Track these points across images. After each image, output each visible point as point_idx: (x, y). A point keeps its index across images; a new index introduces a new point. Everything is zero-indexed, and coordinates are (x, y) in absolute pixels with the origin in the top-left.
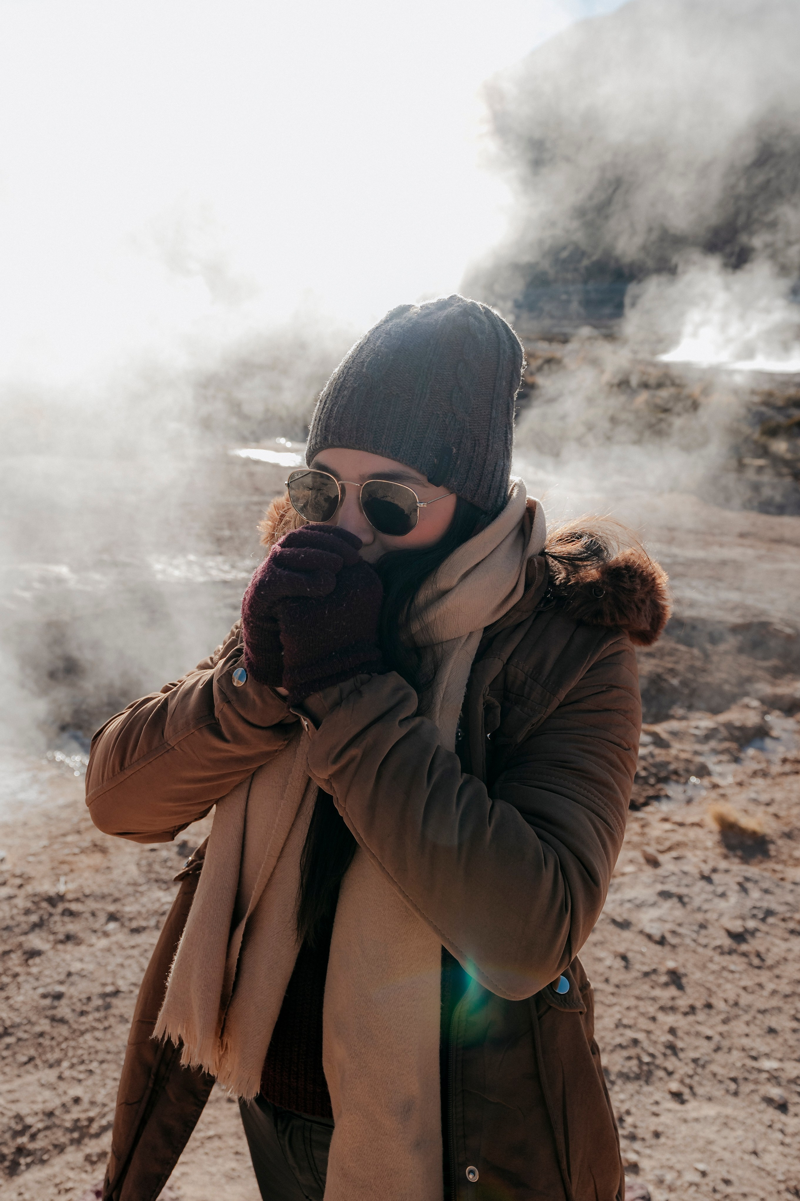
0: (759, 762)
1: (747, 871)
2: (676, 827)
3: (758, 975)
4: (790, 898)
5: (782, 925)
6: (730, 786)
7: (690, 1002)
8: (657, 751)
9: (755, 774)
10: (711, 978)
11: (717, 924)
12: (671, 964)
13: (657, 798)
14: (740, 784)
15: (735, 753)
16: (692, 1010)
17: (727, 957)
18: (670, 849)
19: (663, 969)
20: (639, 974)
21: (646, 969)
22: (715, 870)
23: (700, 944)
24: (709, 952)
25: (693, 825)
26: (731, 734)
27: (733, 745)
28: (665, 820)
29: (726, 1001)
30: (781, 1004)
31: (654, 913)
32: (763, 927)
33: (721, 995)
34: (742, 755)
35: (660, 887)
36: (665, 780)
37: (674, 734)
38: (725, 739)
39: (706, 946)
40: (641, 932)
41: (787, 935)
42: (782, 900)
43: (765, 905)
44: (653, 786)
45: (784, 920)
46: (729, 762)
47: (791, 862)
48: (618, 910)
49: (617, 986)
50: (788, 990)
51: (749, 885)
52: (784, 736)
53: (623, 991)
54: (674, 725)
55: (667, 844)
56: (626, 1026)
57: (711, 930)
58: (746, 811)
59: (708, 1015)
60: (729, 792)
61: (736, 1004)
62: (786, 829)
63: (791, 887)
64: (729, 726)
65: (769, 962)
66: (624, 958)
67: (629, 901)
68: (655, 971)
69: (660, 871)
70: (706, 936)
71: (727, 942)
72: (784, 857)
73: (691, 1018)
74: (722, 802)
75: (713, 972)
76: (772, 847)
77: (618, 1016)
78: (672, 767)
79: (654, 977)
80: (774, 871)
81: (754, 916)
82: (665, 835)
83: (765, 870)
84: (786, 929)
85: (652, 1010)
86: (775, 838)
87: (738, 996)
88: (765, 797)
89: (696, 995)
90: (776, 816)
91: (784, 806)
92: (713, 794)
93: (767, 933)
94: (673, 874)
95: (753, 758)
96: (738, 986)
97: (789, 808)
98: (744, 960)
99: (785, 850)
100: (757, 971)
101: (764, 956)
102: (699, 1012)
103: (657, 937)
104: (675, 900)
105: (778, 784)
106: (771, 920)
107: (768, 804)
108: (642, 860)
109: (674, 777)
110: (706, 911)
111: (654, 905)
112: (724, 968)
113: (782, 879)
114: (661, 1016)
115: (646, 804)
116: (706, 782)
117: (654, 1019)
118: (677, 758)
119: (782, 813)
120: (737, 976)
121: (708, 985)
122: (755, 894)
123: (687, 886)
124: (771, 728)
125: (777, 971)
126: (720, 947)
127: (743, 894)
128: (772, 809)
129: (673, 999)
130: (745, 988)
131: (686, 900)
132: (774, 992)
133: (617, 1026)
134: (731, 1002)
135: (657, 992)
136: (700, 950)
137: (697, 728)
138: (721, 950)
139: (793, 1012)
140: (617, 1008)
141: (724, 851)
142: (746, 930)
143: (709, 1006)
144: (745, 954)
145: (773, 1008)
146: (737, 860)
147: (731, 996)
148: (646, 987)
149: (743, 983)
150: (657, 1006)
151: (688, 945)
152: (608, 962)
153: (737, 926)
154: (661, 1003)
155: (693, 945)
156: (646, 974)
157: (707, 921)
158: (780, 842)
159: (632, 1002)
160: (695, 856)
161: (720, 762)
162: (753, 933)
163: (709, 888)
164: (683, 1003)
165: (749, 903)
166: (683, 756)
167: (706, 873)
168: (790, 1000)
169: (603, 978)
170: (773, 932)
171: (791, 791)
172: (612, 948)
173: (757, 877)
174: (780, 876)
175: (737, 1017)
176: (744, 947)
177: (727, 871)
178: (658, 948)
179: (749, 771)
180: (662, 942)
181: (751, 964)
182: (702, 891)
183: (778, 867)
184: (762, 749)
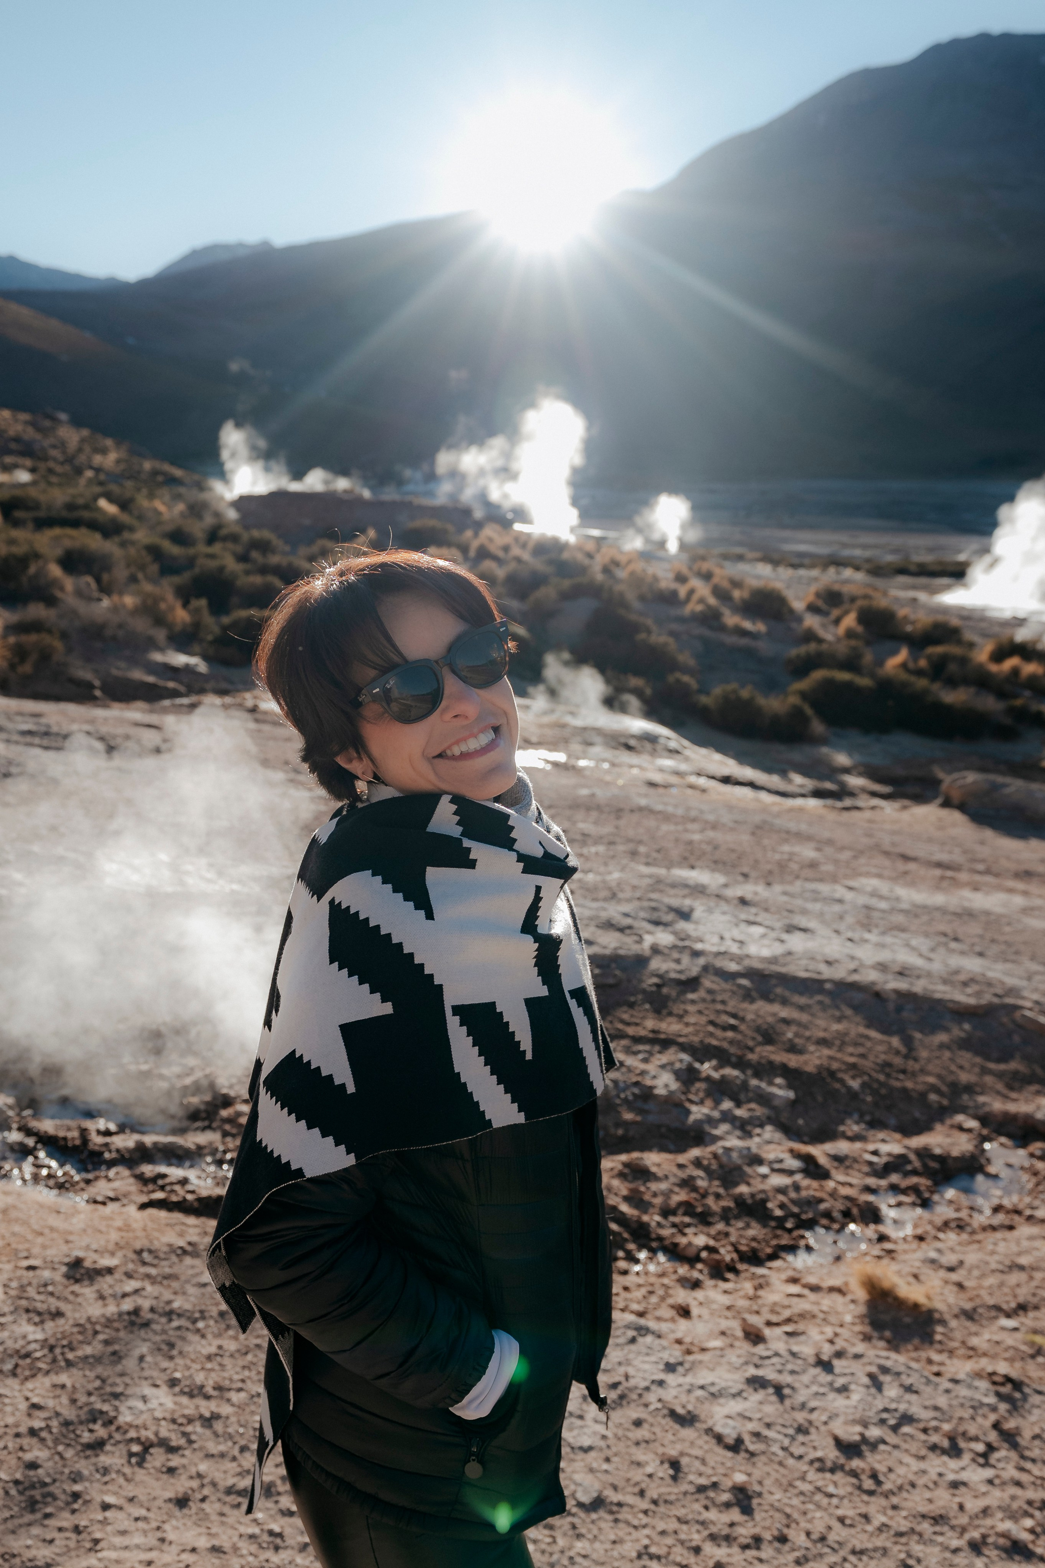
0: (958, 1210)
1: (888, 1358)
2: (806, 1292)
3: (867, 1503)
4: (942, 1401)
5: (923, 1437)
6: (904, 1239)
7: (757, 1531)
8: (805, 1182)
9: (946, 1225)
10: (795, 1501)
11: (823, 1428)
12: (740, 1478)
13: (792, 1249)
14: (921, 1238)
15: (926, 1195)
16: (757, 1541)
17: (828, 1475)
18: (789, 1321)
19: (727, 1483)
20: (691, 1489)
21: (703, 1481)
22: (839, 1354)
23: (792, 1455)
24: (803, 1466)
25: (832, 1289)
26: (925, 1165)
27: (923, 1182)
28: (794, 1281)
29: (808, 1534)
30: (888, 1544)
31: (735, 1406)
32: (892, 1438)
33: (804, 1525)
34: (936, 1197)
35: (752, 1371)
36: (810, 1225)
37: (838, 1159)
38: (915, 1172)
39: (800, 1457)
40: (709, 1431)
41: (923, 1452)
42: (927, 1403)
43: (902, 1407)
44: (790, 1231)
45: (925, 1431)
46: (914, 1204)
47: (962, 1351)
48: (684, 1398)
49: (655, 1502)
50: (904, 1525)
51: (886, 1379)
52: (1004, 1173)
53: (662, 1509)
54: (842, 1147)
55: (787, 1314)
56: (652, 1557)
57: (814, 1435)
58: (916, 1276)
59: (778, 1551)
60: (900, 1247)
61: (823, 1539)
62: (968, 1306)
63: (949, 1385)
64: (924, 1153)
65: (887, 1486)
66: (675, 1465)
67: (702, 1387)
68: (715, 1485)
69: (760, 1350)
70: (803, 1444)
71: (832, 1454)
72: (955, 1344)
73: (751, 1553)
74: (885, 1261)
75: (802, 1493)
76: (939, 1329)
77: (646, 1542)
78: (823, 1206)
79: (712, 1494)
80: (930, 1362)
81: (883, 1421)
82: (786, 1302)
83: (917, 1360)
84: (925, 1442)
85: (696, 1538)
86: (947, 1317)
87: (830, 1528)
88: (950, 1259)
89: (768, 1523)
90: (960, 1286)
91: (976, 1273)
92: (876, 1250)
93: (895, 1447)
94: (777, 1354)
95: (951, 1202)
96: (831, 1515)
97: (983, 1276)
98: (854, 1481)
99: (958, 1335)
100: (865, 1498)
101: (882, 1478)
102: (764, 1546)
103: (730, 1441)
104: (771, 1390)
105: (979, 1242)
106: (906, 1429)
107: (951, 1269)
108: (740, 1333)
109: (824, 1221)
110: (813, 1410)
111: (739, 1394)
112: (818, 1489)
113: (938, 1374)
114: (709, 1548)
115: (773, 1257)
116: (871, 1231)
117: (697, 1550)
118: (833, 1194)
119: (967, 1284)
120: (835, 1501)
121: (788, 1510)
122: (892, 1391)
123: (793, 1372)
124: (988, 1161)
125: (895, 1500)
126: (820, 1460)
127: (873, 1390)
128: (954, 1277)
129: (732, 1525)
130: (841, 1520)
131: (786, 1391)
132: (883, 1528)
133: (639, 1556)
134: (815, 1536)
135: (712, 1515)
136: (791, 1462)
137: (875, 1153)
138: (820, 1464)
139: (903, 1556)
140: (646, 1531)
141: (868, 1329)
142: (864, 1440)
143: (782, 1539)
144: (854, 1474)
145: (875, 1549)
146: (882, 1344)
147: (818, 1528)
148: (697, 1507)
149: (840, 1512)
150: (706, 1533)
151: (774, 1454)
152: (649, 1470)
153: (851, 1434)
154: (714, 1529)
155: (781, 1453)
156: (701, 1489)
157: (810, 1423)
158: (953, 1323)
159: (673, 1525)
160: (822, 1333)
161: (899, 1205)
162: (873, 1446)
163: (826, 1378)
164: (745, 1532)
165: (880, 1404)
166: (845, 1191)
167: (825, 1358)
168: (903, 1540)
169: (636, 1490)
170: (904, 1446)
171: (993, 1253)
172: (661, 1450)
173: (902, 1369)
174: (935, 1369)
175: (821, 1555)
176: (855, 1463)
177: (857, 1357)
178: (730, 1454)
179: (939, 1221)
180: (736, 1446)
181: (860, 1488)
182: (813, 1382)
183: (936, 1357)
184: (967, 1191)
